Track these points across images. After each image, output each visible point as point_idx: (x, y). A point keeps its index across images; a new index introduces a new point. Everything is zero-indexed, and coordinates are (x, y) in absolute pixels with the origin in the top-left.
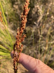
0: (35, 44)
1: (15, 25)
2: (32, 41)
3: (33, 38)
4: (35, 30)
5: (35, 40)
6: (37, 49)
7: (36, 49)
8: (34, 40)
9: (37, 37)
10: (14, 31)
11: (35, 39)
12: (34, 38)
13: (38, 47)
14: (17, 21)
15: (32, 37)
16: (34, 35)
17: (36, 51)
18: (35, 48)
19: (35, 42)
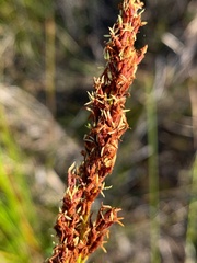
0: (161, 188)
1: (28, 49)
2: (140, 171)
3: (150, 150)
4: (170, 88)
5: (160, 167)
6: (177, 229)
7: (165, 231)
8: (153, 163)
9: (179, 144)
10: (16, 91)
11: (167, 155)
12: (161, 148)
13: (181, 212)
14: (42, 21)
15: (144, 140)
16: (161, 129)
17: (165, 246)
18: (159, 219)
19: (161, 175)
